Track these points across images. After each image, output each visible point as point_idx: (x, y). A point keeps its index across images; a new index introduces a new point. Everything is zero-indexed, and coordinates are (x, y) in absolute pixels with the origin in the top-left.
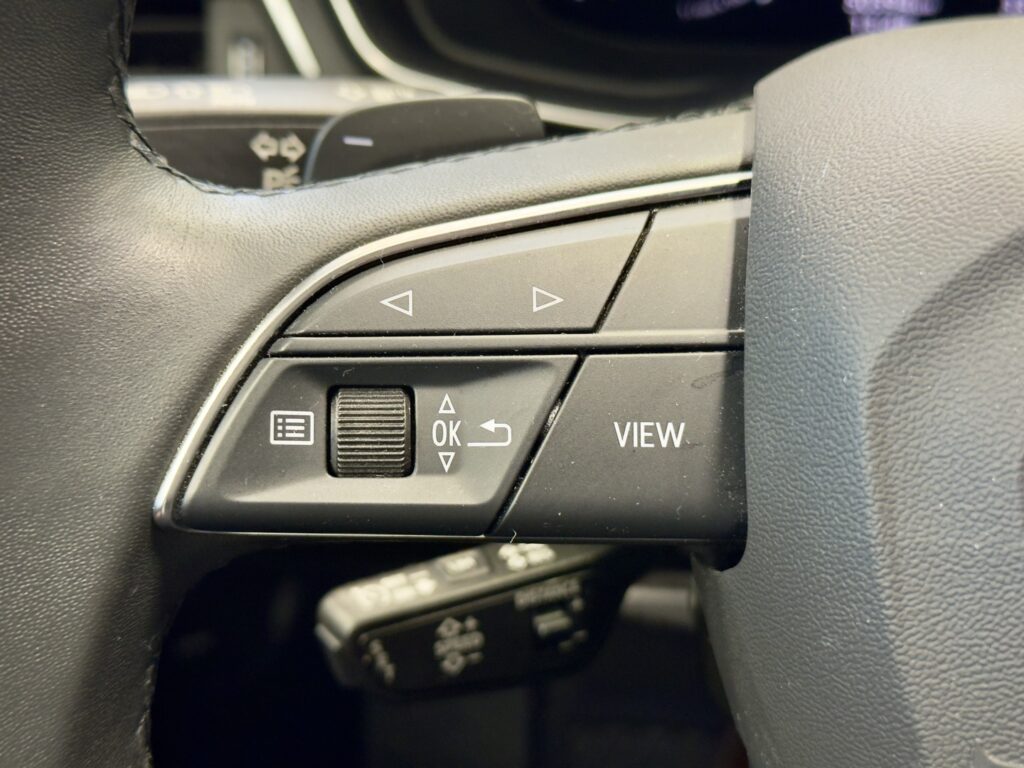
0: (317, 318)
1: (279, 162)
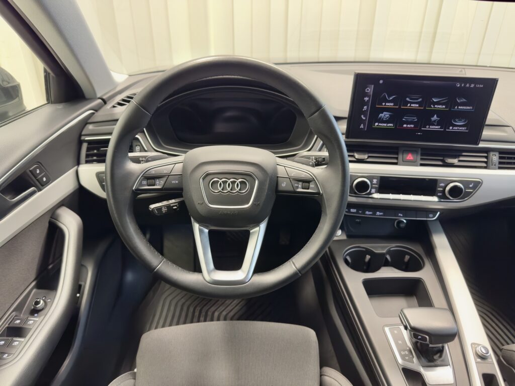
0: (147, 173)
1: (143, 161)
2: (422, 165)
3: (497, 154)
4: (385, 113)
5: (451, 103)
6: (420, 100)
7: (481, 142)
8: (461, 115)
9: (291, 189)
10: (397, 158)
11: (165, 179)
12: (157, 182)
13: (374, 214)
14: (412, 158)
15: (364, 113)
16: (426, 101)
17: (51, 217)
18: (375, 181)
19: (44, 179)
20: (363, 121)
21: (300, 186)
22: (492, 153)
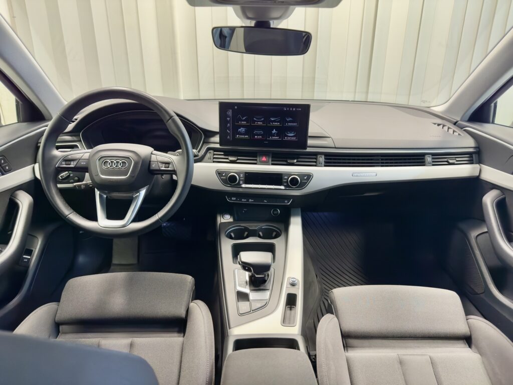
0: (66, 158)
2: (273, 164)
3: (323, 157)
4: (241, 128)
5: (283, 121)
6: (263, 119)
7: (308, 148)
8: (291, 129)
9: (158, 168)
10: (256, 160)
11: (77, 161)
12: (72, 163)
13: (248, 201)
14: (265, 160)
15: (229, 128)
16: (267, 120)
17: (11, 196)
18: (242, 175)
19: (7, 168)
20: (228, 134)
21: (163, 166)
22: (319, 156)
